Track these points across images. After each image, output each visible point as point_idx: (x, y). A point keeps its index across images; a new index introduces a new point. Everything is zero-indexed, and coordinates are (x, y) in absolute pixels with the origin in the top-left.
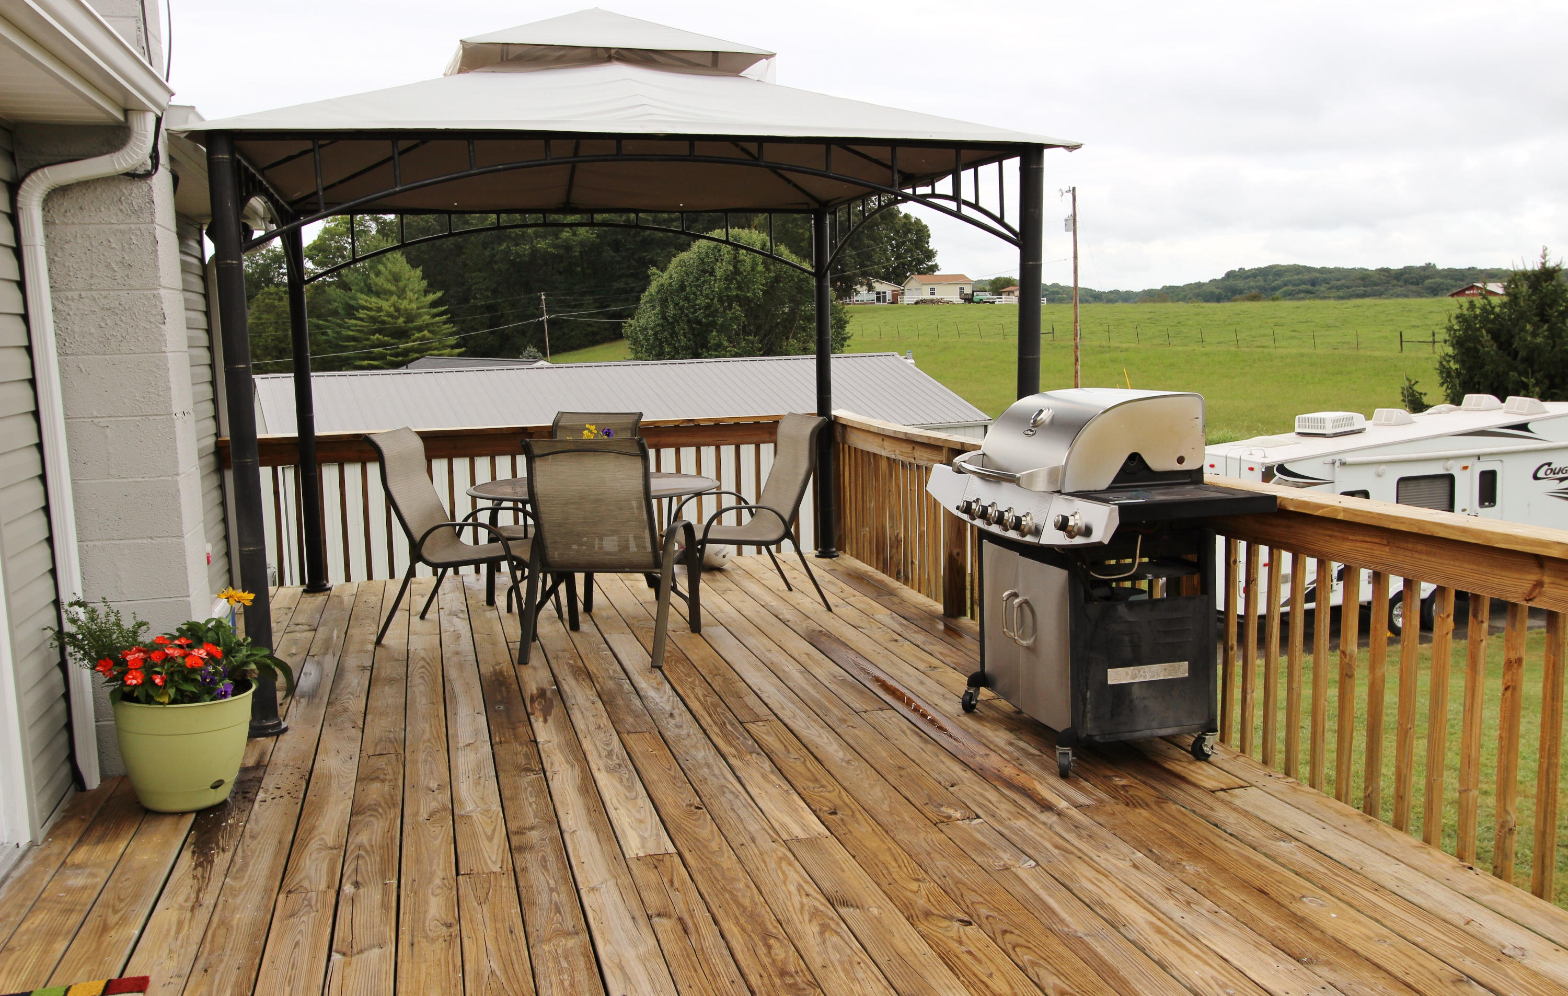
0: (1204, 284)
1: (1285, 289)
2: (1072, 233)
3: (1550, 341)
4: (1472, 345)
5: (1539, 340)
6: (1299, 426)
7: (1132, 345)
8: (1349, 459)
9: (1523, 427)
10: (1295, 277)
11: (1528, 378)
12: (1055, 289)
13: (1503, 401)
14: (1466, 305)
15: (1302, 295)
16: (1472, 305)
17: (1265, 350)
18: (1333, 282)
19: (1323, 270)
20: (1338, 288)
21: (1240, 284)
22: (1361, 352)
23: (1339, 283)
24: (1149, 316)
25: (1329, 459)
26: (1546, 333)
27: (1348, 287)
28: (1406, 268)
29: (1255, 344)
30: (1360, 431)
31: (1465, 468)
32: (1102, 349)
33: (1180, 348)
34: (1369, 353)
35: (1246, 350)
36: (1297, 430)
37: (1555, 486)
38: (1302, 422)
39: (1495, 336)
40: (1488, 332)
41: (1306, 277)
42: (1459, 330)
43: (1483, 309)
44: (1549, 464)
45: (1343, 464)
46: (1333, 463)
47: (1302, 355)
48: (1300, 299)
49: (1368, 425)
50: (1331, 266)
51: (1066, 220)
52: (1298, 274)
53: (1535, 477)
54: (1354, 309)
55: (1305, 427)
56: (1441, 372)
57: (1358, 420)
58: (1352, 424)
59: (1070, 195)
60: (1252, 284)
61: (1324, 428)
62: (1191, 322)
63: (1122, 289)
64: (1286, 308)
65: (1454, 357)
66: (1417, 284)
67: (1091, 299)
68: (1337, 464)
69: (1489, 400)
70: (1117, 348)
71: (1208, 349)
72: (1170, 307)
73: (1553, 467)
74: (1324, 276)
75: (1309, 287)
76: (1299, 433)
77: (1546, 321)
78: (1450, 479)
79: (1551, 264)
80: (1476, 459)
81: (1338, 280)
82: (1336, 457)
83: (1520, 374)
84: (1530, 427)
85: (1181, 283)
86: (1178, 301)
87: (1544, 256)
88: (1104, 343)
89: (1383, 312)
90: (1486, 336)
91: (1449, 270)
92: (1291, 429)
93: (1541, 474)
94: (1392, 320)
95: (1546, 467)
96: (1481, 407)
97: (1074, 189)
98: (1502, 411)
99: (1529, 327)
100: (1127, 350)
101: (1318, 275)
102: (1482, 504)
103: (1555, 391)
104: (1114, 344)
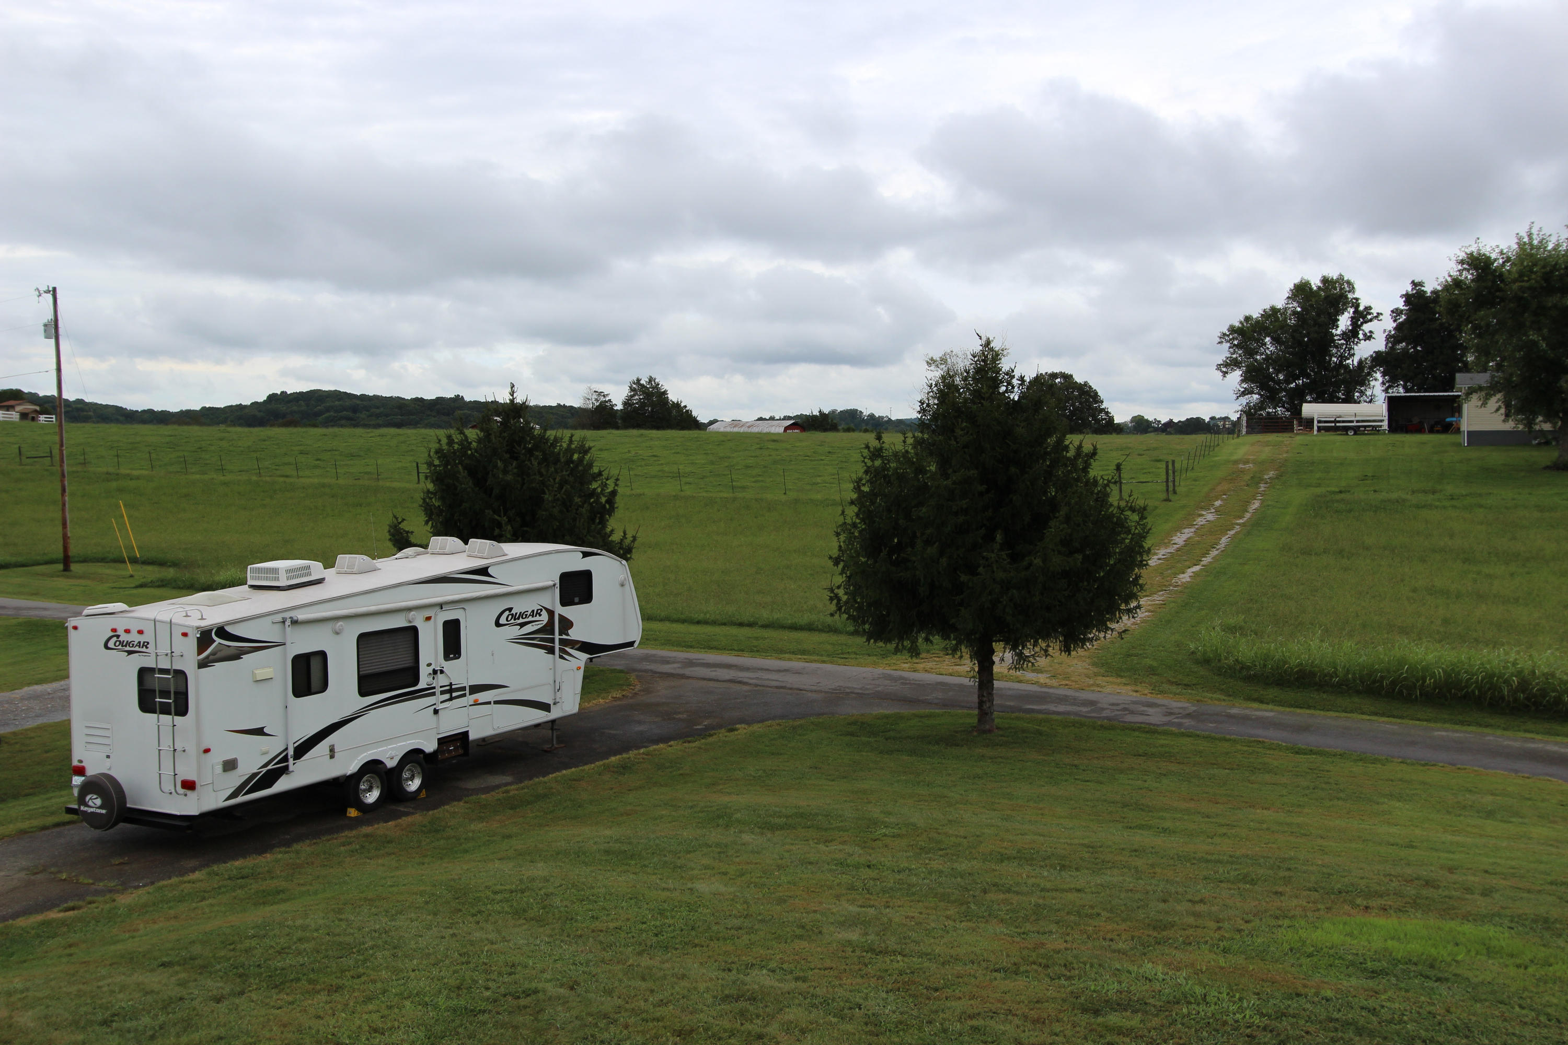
0: (246, 406)
1: (327, 415)
2: (53, 341)
3: (520, 479)
4: (451, 481)
5: (509, 477)
6: (253, 578)
7: (145, 472)
8: (301, 616)
9: (484, 571)
10: (337, 403)
11: (500, 516)
12: (79, 406)
13: (466, 543)
14: (444, 441)
15: (343, 422)
16: (450, 441)
17: (288, 480)
18: (373, 410)
19: (363, 397)
20: (378, 416)
21: (283, 408)
22: (381, 483)
23: (378, 411)
24: (168, 439)
25: (279, 618)
26: (515, 471)
27: (387, 415)
28: (438, 398)
29: (278, 473)
30: (320, 581)
31: (428, 619)
32: (109, 477)
33: (198, 476)
34: (388, 484)
35: (268, 479)
36: (250, 582)
37: (515, 631)
38: (256, 571)
39: (472, 471)
40: (465, 468)
41: (347, 404)
42: (439, 466)
43: (461, 443)
44: (510, 609)
45: (295, 622)
46: (284, 622)
47: (323, 486)
48: (342, 426)
49: (329, 574)
50: (371, 393)
51: (45, 325)
52: (339, 400)
53: (498, 624)
54: (378, 439)
55: (259, 579)
56: (426, 510)
57: (317, 569)
58: (310, 574)
59: (49, 297)
60: (295, 408)
61: (277, 579)
62: (213, 448)
63: (157, 408)
64: (312, 436)
65: (434, 494)
66: (448, 415)
67: (121, 418)
68: (288, 623)
69: (453, 542)
70: (128, 475)
71: (229, 477)
72: (195, 431)
73: (513, 612)
74: (365, 403)
75: (350, 414)
76: (252, 587)
77: (516, 459)
78: (414, 631)
79: (519, 400)
80: (438, 608)
81: (378, 408)
82: (287, 615)
83: (494, 512)
84: (490, 570)
85: (221, 404)
86: (218, 424)
87: (512, 394)
88: (111, 470)
89: (404, 442)
90: (462, 473)
91: (475, 402)
92: (242, 582)
93: (503, 620)
94: (412, 450)
95: (507, 613)
96: (446, 551)
97: (55, 289)
98: (465, 554)
99: (500, 464)
100: (138, 478)
101: (358, 402)
102: (447, 657)
103: (525, 529)
104: (124, 471)
